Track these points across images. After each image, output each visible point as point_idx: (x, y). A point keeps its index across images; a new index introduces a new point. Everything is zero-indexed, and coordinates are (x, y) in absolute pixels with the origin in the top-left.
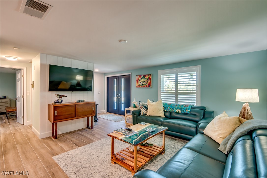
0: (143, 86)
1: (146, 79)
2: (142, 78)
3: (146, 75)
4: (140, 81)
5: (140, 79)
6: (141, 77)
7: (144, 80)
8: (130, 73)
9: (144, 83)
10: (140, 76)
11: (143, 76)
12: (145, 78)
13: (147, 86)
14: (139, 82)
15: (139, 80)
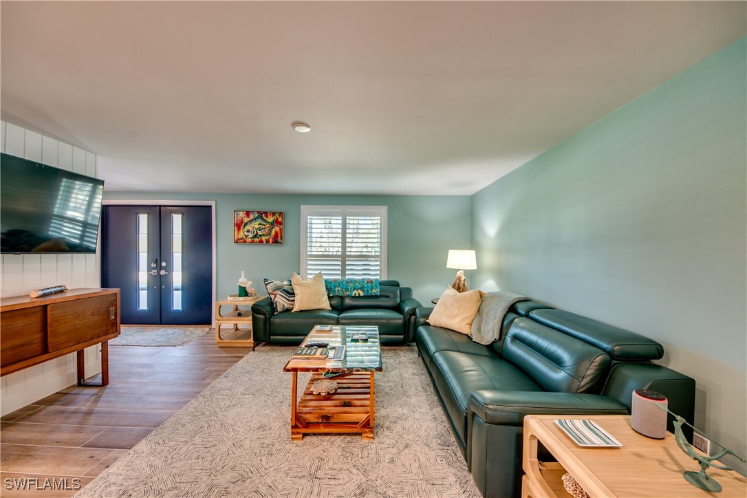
0: (256, 239)
1: (268, 222)
2: (255, 219)
3: (266, 213)
4: (248, 227)
5: (246, 220)
6: (252, 217)
7: (261, 224)
8: (213, 204)
9: (260, 233)
10: (248, 214)
11: (257, 215)
12: (265, 221)
13: (269, 239)
14: (245, 230)
15: (246, 224)
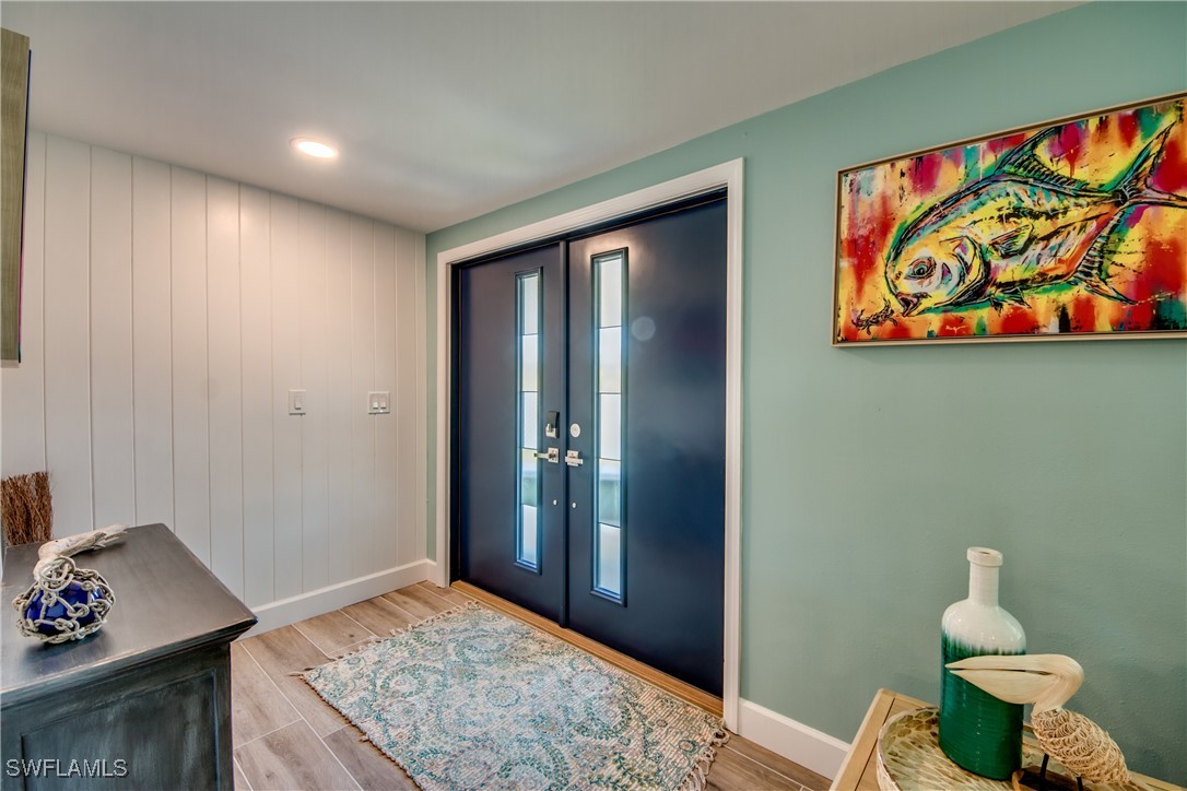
0: (983, 315)
1: (1083, 190)
2: (974, 190)
3: (1068, 138)
4: (919, 250)
5: (910, 207)
6: (950, 179)
7: (1017, 212)
8: (729, 174)
9: (1009, 270)
10: (923, 170)
11: (987, 161)
12: (1057, 185)
13: (1085, 310)
14: (904, 266)
15: (910, 232)
